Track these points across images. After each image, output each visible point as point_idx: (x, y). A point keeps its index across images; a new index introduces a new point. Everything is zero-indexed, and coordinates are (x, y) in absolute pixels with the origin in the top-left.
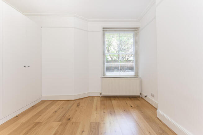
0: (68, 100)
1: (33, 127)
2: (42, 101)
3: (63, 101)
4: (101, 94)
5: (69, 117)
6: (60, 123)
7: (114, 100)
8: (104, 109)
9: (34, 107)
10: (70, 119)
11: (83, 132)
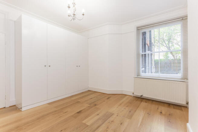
0: (104, 93)
1: (76, 103)
2: (88, 90)
3: (100, 93)
4: (133, 94)
5: (96, 104)
6: (89, 105)
7: (146, 102)
8: (127, 106)
9: (82, 93)
10: (96, 105)
11: (98, 115)
